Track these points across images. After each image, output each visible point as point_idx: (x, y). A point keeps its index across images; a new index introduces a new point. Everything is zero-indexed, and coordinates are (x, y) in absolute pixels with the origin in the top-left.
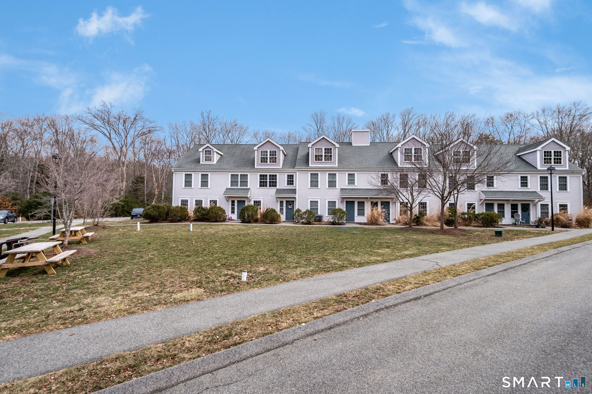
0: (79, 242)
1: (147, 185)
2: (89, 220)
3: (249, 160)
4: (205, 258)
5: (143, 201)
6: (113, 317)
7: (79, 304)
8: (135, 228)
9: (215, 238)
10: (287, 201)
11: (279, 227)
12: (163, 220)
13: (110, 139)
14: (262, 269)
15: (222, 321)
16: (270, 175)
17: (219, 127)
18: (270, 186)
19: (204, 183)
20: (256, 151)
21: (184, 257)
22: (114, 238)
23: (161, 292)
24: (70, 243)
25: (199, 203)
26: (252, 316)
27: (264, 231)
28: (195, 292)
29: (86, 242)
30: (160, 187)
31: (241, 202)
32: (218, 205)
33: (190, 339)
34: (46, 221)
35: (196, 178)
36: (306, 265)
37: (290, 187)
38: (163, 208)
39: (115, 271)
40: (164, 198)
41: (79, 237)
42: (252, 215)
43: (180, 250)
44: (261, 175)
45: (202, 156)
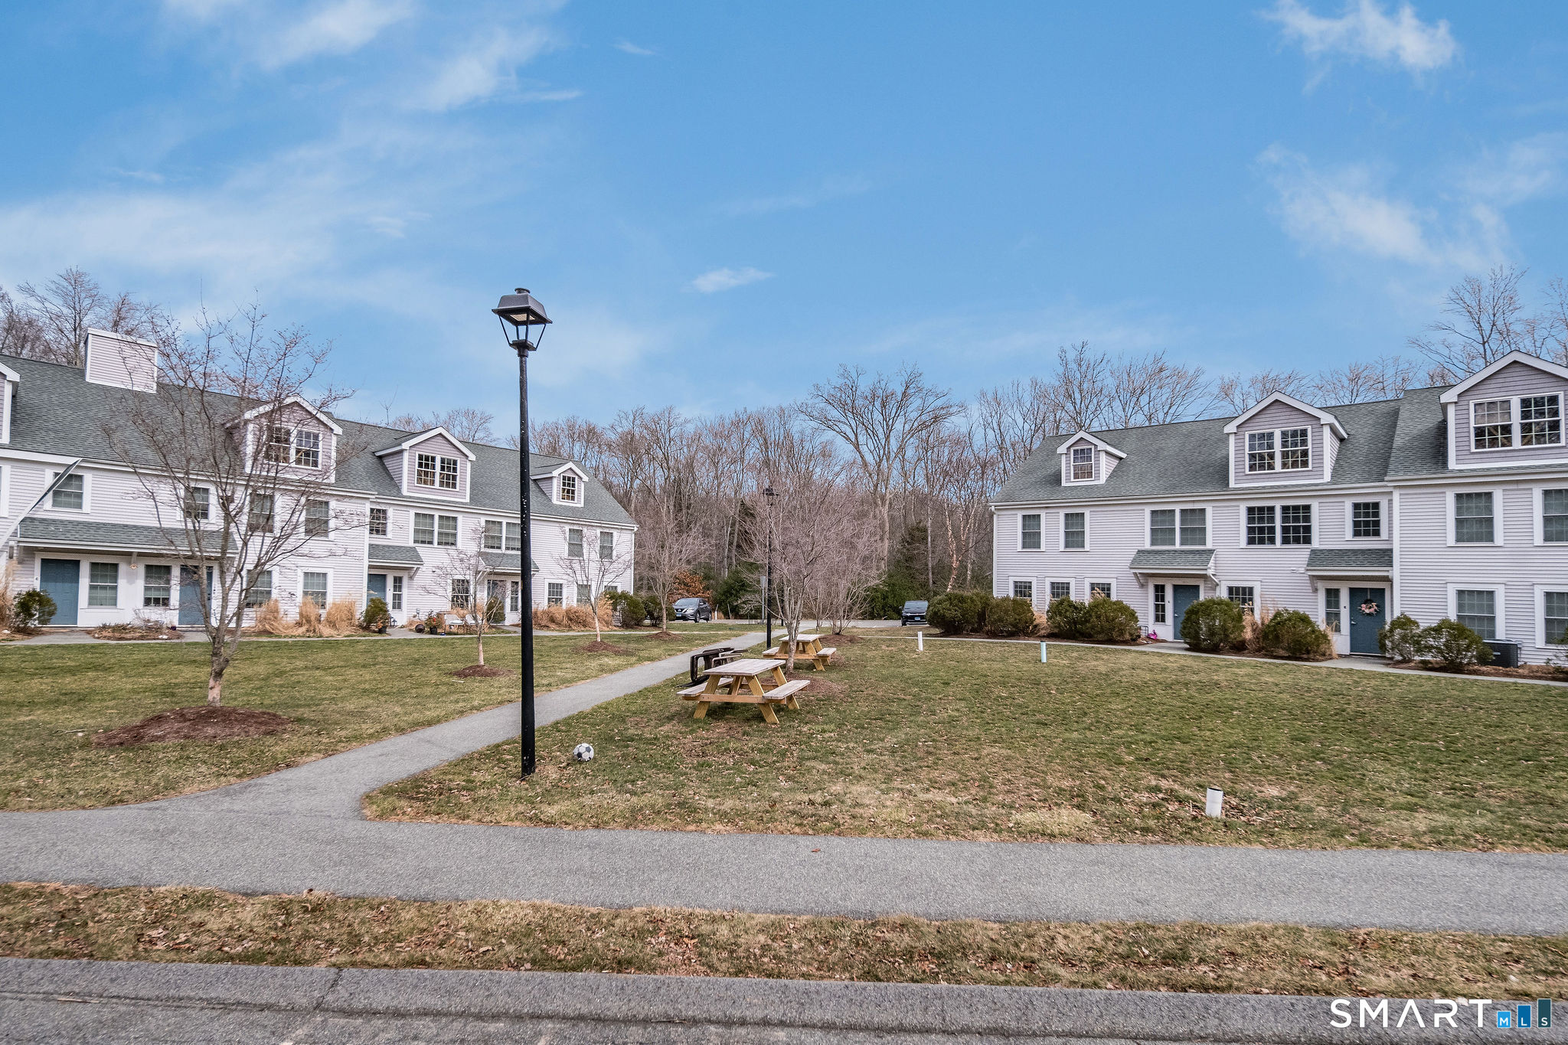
0: (811, 667)
1: (934, 547)
2: (826, 624)
3: (1209, 466)
4: (1089, 736)
5: (924, 585)
6: (888, 834)
7: (823, 792)
8: (913, 644)
9: (1110, 685)
10: (1353, 591)
11: (1324, 671)
12: (974, 630)
13: (857, 446)
14: (1273, 791)
15: (1153, 912)
16: (1285, 509)
17: (1110, 383)
18: (1285, 541)
19: (1074, 538)
20: (1232, 439)
21: (1032, 725)
22: (874, 664)
23: (985, 800)
24: (797, 667)
25: (1060, 589)
26: (1254, 923)
27: (1271, 680)
28: (1068, 817)
29: (822, 668)
30: (962, 550)
31: (1186, 590)
32: (1114, 598)
33: (1067, 932)
34: (753, 622)
35: (1052, 526)
36: (1453, 806)
37: (1367, 543)
38: (972, 601)
39: (882, 736)
40: (972, 578)
41: (810, 656)
42: (1224, 629)
43: (1020, 706)
44: (1250, 510)
45: (1066, 467)
